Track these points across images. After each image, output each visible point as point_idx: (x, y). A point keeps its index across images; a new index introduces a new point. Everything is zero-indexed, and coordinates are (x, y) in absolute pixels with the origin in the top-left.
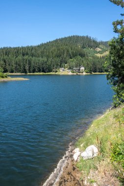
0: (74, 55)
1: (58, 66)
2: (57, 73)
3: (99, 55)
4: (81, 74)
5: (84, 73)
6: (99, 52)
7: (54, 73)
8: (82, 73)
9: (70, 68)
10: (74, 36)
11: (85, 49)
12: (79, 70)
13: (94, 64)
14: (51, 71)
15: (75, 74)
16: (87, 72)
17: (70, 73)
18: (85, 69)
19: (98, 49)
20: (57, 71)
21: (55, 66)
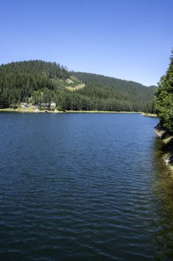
0: (40, 86)
1: (19, 100)
2: (16, 110)
3: (70, 88)
4: (51, 111)
5: (56, 111)
6: (70, 85)
7: (12, 110)
8: (53, 110)
9: (35, 104)
10: (37, 61)
11: (52, 79)
12: (49, 106)
13: (67, 99)
14: (8, 107)
15: (44, 111)
16: (59, 110)
17: (37, 111)
18: (57, 106)
19: (70, 81)
20: (16, 107)
21: (15, 100)
